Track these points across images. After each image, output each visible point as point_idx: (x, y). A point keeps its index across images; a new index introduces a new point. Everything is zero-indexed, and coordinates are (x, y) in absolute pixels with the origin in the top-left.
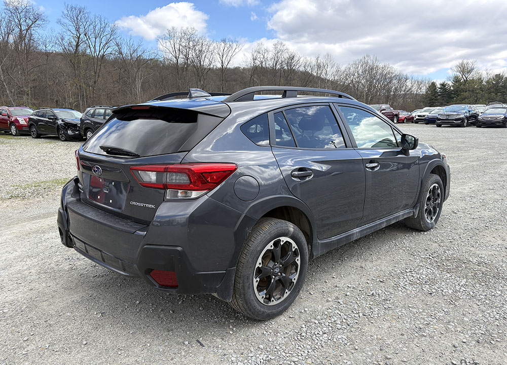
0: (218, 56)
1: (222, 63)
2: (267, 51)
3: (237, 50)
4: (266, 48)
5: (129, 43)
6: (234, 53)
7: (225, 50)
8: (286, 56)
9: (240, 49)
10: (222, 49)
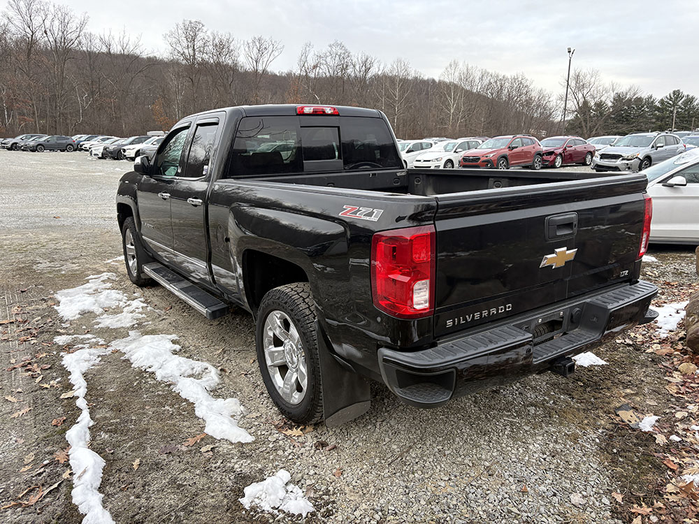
9: (280, 51)
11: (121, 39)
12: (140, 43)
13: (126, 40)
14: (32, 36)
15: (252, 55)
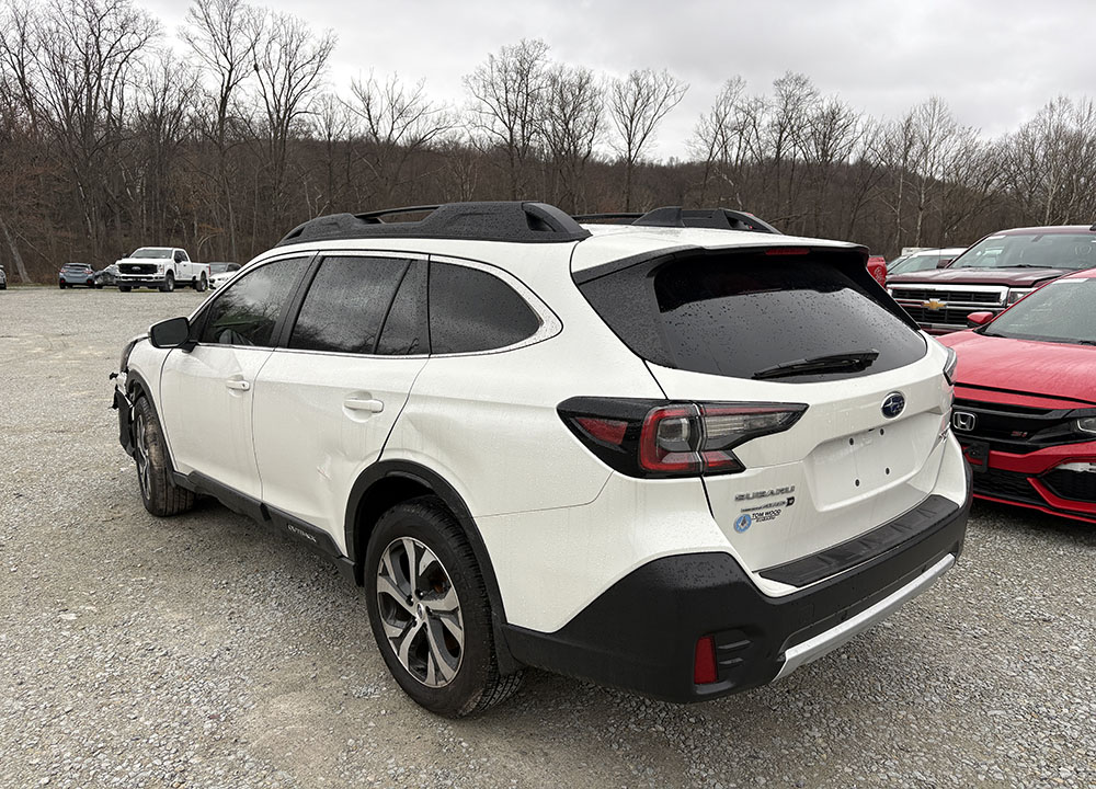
0: (618, 117)
1: (629, 136)
2: (762, 105)
3: (670, 101)
4: (760, 96)
5: (390, 92)
6: (661, 112)
7: (639, 104)
8: (811, 110)
11: (389, 88)
13: (397, 90)
15: (624, 106)
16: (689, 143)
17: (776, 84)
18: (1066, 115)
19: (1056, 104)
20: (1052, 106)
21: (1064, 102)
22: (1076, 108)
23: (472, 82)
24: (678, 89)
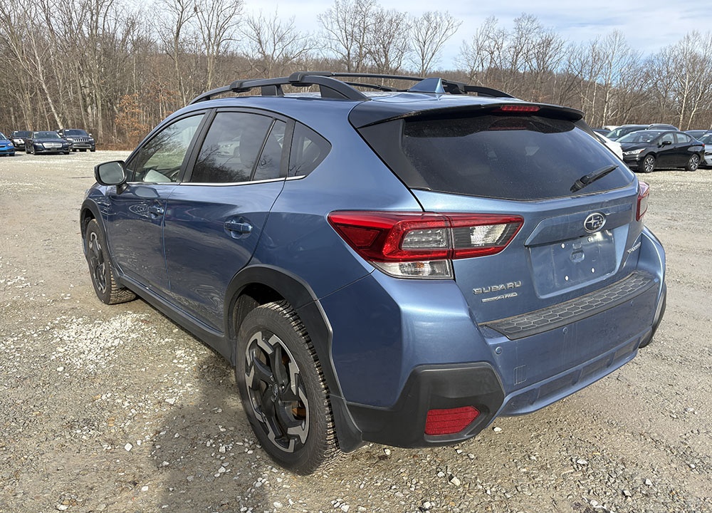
0: (416, 42)
1: (423, 56)
2: (503, 34)
3: (449, 33)
4: (501, 29)
5: (272, 25)
6: (444, 39)
7: (429, 33)
8: (536, 39)
9: (454, 29)
10: (424, 31)
11: (272, 22)
12: (293, 26)
13: (277, 23)
14: (182, 12)
15: (420, 36)
16: (456, 59)
17: (515, 21)
18: (697, 43)
19: (691, 36)
20: (688, 37)
21: (696, 35)
22: (703, 37)
23: (323, 19)
24: (455, 24)
